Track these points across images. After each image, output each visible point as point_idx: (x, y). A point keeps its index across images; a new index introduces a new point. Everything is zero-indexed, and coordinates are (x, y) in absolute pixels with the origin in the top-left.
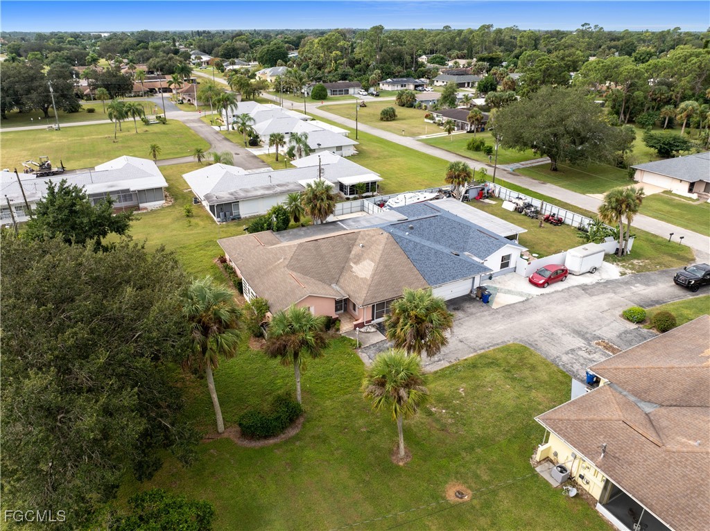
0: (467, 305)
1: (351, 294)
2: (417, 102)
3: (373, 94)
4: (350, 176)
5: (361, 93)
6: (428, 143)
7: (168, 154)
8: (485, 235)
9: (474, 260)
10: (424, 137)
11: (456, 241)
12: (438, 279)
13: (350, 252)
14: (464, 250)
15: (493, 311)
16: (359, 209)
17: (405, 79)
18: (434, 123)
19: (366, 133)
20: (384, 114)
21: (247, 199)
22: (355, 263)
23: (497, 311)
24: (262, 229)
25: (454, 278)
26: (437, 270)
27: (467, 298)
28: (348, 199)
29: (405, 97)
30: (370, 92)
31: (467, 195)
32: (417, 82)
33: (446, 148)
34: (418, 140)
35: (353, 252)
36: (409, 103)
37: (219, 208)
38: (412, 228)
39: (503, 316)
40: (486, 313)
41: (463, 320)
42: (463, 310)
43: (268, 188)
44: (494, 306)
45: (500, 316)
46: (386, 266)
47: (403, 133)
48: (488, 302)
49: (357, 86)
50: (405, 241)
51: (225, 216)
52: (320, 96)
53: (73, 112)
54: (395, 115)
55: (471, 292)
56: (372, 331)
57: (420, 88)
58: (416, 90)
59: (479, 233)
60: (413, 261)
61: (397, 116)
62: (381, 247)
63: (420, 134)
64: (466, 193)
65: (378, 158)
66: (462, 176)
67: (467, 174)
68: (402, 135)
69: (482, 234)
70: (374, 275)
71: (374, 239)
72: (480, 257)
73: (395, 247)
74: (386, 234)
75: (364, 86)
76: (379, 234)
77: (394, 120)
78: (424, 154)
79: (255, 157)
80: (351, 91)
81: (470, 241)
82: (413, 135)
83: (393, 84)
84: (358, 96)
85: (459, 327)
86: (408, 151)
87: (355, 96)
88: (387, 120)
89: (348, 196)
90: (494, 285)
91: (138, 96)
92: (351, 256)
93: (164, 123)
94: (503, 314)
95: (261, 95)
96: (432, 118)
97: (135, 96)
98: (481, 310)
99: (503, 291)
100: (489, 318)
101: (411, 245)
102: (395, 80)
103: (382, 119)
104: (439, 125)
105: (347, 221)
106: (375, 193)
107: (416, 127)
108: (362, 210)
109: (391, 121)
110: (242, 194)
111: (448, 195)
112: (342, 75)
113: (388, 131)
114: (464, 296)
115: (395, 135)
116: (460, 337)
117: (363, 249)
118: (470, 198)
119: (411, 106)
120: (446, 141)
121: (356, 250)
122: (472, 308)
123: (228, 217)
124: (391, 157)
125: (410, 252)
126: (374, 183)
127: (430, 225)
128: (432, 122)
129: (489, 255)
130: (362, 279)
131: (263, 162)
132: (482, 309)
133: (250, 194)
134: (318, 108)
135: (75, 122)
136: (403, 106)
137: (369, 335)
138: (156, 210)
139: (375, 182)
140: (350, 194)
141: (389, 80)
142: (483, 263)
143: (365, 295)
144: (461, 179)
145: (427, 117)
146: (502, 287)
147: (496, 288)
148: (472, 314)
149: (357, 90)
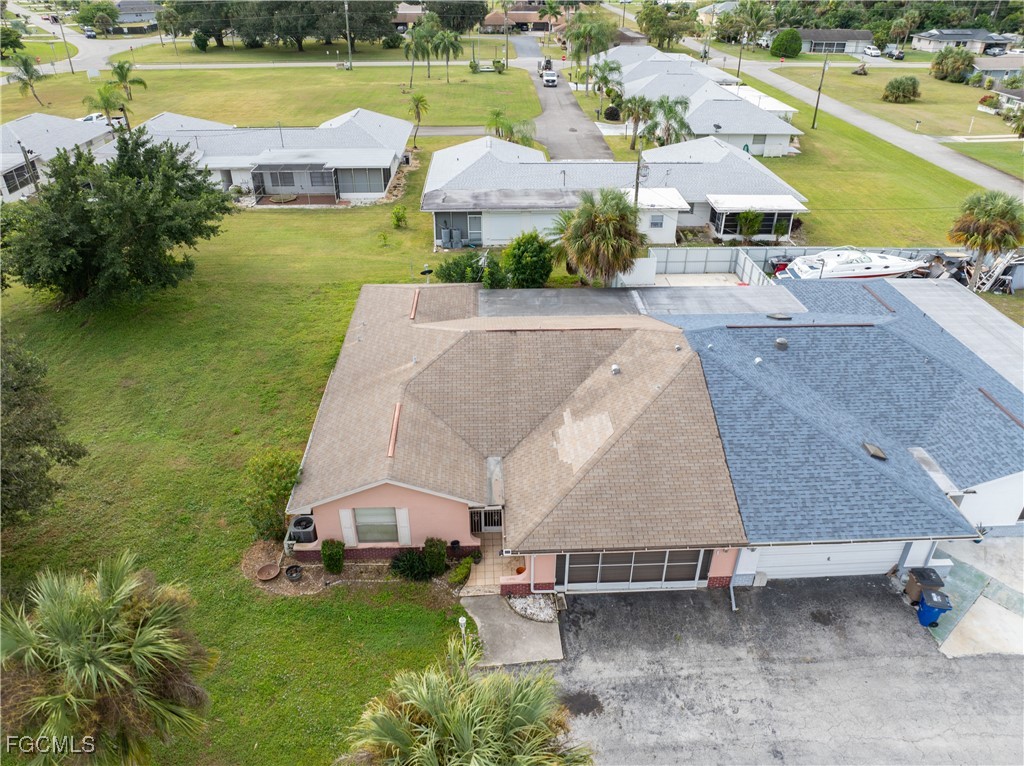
0: (862, 613)
1: (514, 501)
2: (975, 73)
3: (891, 56)
4: (739, 193)
5: (868, 51)
6: (966, 152)
7: (464, 119)
8: (998, 411)
9: (930, 482)
10: (961, 139)
11: (900, 409)
12: (783, 524)
13: (582, 376)
14: (916, 439)
15: (939, 663)
16: (726, 266)
17: (969, 32)
18: (998, 114)
19: (840, 120)
20: (893, 88)
21: (498, 211)
22: (576, 414)
23: (950, 669)
24: (462, 279)
25: (835, 532)
26: (792, 493)
27: (873, 590)
28: (718, 241)
29: (950, 60)
30: (886, 51)
31: (1008, 278)
32: (992, 38)
33: (1004, 166)
34: (944, 144)
35: (588, 382)
36: (957, 73)
37: (442, 220)
38: (783, 347)
39: (967, 696)
40: (913, 666)
41: (825, 666)
42: (842, 630)
43: (550, 195)
44: (952, 646)
45: (954, 692)
46: (640, 446)
47: (917, 127)
48: (934, 624)
49: (865, 38)
50: (733, 384)
51: (451, 237)
52: (787, 50)
53: (390, 47)
54: (915, 93)
55: (895, 571)
56: (542, 616)
57: (997, 50)
58: (987, 54)
59: (980, 399)
60: (731, 449)
61: (919, 95)
62: (655, 388)
63: (955, 132)
64: (1005, 272)
65: (837, 168)
66: (998, 229)
67: (1013, 228)
68: (914, 131)
69: (988, 407)
70: (595, 464)
71: (653, 358)
72: (955, 476)
73: (696, 395)
74: (688, 352)
75: (877, 40)
76: (673, 350)
77: (911, 101)
78: (944, 172)
79: (601, 138)
80: (850, 47)
81: (943, 415)
82: (937, 132)
83: (939, 39)
84: (859, 57)
85: (798, 691)
86: (911, 162)
87: (854, 56)
88: (896, 101)
89: (720, 236)
90: (980, 567)
91: (498, 32)
92: (580, 391)
93: (500, 72)
94: (968, 687)
95: (681, 42)
96: (996, 105)
97: (493, 33)
98: (902, 646)
99: (1002, 594)
100: (913, 688)
101: (746, 398)
102: (946, 31)
103: (886, 98)
104: (1007, 118)
105: (656, 294)
106: (783, 239)
107: (955, 118)
108: (732, 271)
109: (903, 103)
110: (494, 200)
111: (955, 270)
112: (843, 17)
113: (887, 120)
114: (867, 578)
115: (900, 130)
116: (783, 733)
117: (615, 380)
118: (1014, 286)
119: (961, 80)
120: (1009, 151)
121: (600, 376)
122: (873, 630)
123: (455, 239)
124: (866, 169)
125: (734, 418)
126: (785, 216)
127: (842, 347)
128: (992, 111)
129: (984, 479)
130: (562, 464)
131: (607, 148)
132: (907, 645)
133: (508, 202)
134: (773, 71)
135: (381, 60)
136: (943, 78)
137: (525, 626)
138: (360, 208)
139: (790, 215)
140: (725, 232)
141: (934, 31)
142: (957, 500)
143: (537, 519)
144: (990, 237)
145: (983, 101)
146: (1005, 580)
147: (981, 577)
148: (862, 653)
149: (862, 45)
